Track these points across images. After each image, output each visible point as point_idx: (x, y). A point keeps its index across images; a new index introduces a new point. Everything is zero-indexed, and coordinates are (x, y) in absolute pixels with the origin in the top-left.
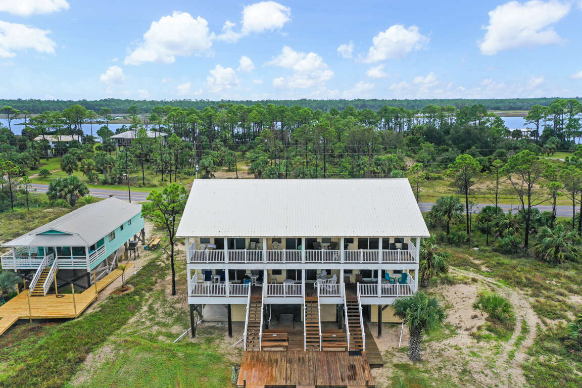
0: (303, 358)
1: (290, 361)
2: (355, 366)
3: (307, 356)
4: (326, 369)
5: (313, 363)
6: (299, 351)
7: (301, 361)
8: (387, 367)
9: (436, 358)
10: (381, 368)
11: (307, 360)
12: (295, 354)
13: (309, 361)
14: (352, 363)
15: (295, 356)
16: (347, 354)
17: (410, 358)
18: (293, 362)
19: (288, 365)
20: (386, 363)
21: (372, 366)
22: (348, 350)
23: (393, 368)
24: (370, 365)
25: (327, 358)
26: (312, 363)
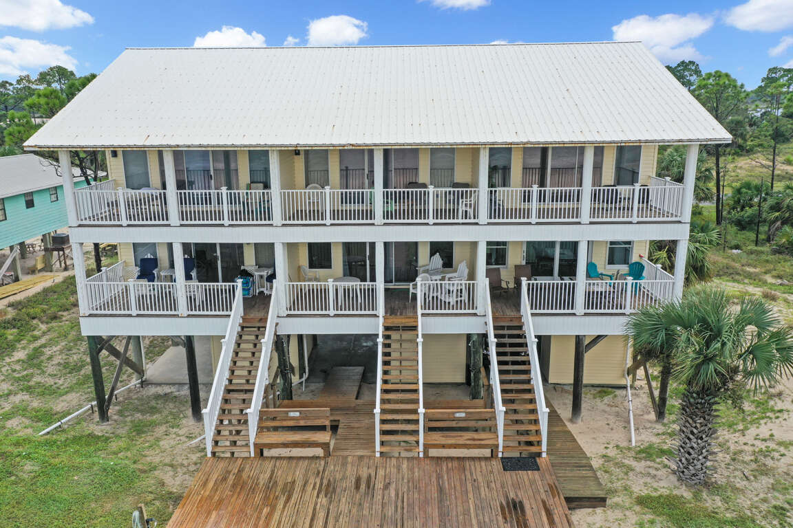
0: (369, 477)
1: (329, 489)
2: (521, 502)
3: (381, 472)
4: (436, 513)
5: (397, 495)
6: (361, 458)
7: (363, 486)
8: (617, 505)
9: (755, 477)
10: (599, 510)
11: (379, 485)
12: (349, 466)
13: (387, 486)
14: (512, 495)
15: (348, 473)
16: (496, 465)
17: (680, 479)
18: (338, 490)
19: (323, 500)
20: (613, 492)
21: (574, 502)
22: (500, 455)
23: (637, 508)
24: (568, 500)
25: (439, 477)
26: (393, 494)
